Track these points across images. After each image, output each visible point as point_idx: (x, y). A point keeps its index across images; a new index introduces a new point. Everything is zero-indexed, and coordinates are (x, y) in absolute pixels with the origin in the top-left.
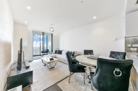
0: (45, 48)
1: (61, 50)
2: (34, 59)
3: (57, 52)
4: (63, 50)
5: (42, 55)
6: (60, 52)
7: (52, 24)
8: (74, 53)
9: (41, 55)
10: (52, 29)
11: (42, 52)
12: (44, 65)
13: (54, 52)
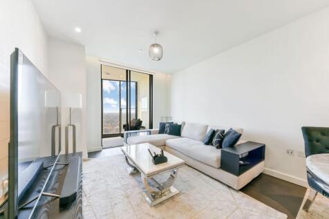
0: (133, 117)
1: (179, 124)
2: (104, 146)
3: (168, 129)
4: (184, 123)
5: (125, 136)
6: (176, 130)
7: (157, 33)
8: (239, 137)
9: (122, 135)
10: (156, 50)
11: (124, 126)
12: (132, 174)
13: (156, 128)
